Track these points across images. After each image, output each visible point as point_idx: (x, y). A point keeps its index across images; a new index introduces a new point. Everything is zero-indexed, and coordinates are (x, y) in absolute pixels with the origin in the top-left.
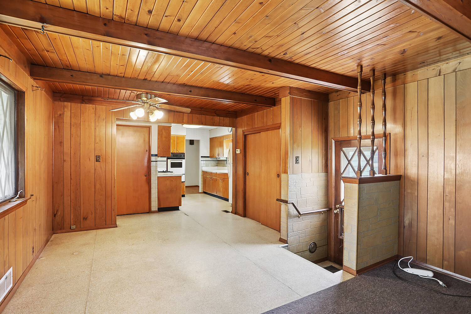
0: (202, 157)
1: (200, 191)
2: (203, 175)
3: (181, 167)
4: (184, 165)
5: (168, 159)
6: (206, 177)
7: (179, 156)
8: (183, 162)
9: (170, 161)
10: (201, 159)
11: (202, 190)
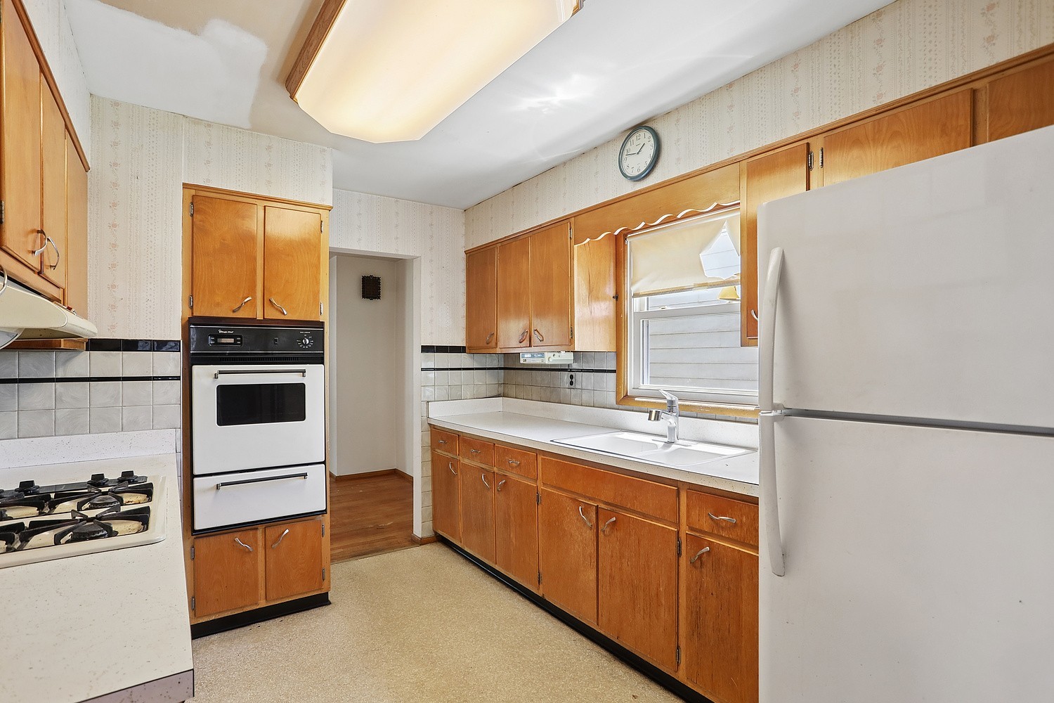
0: (425, 349)
1: (418, 531)
2: (433, 450)
3: (301, 416)
4: (314, 402)
5: (192, 360)
6: (455, 462)
7: (282, 340)
8: (313, 378)
9: (207, 379)
10: (420, 360)
11: (430, 524)
